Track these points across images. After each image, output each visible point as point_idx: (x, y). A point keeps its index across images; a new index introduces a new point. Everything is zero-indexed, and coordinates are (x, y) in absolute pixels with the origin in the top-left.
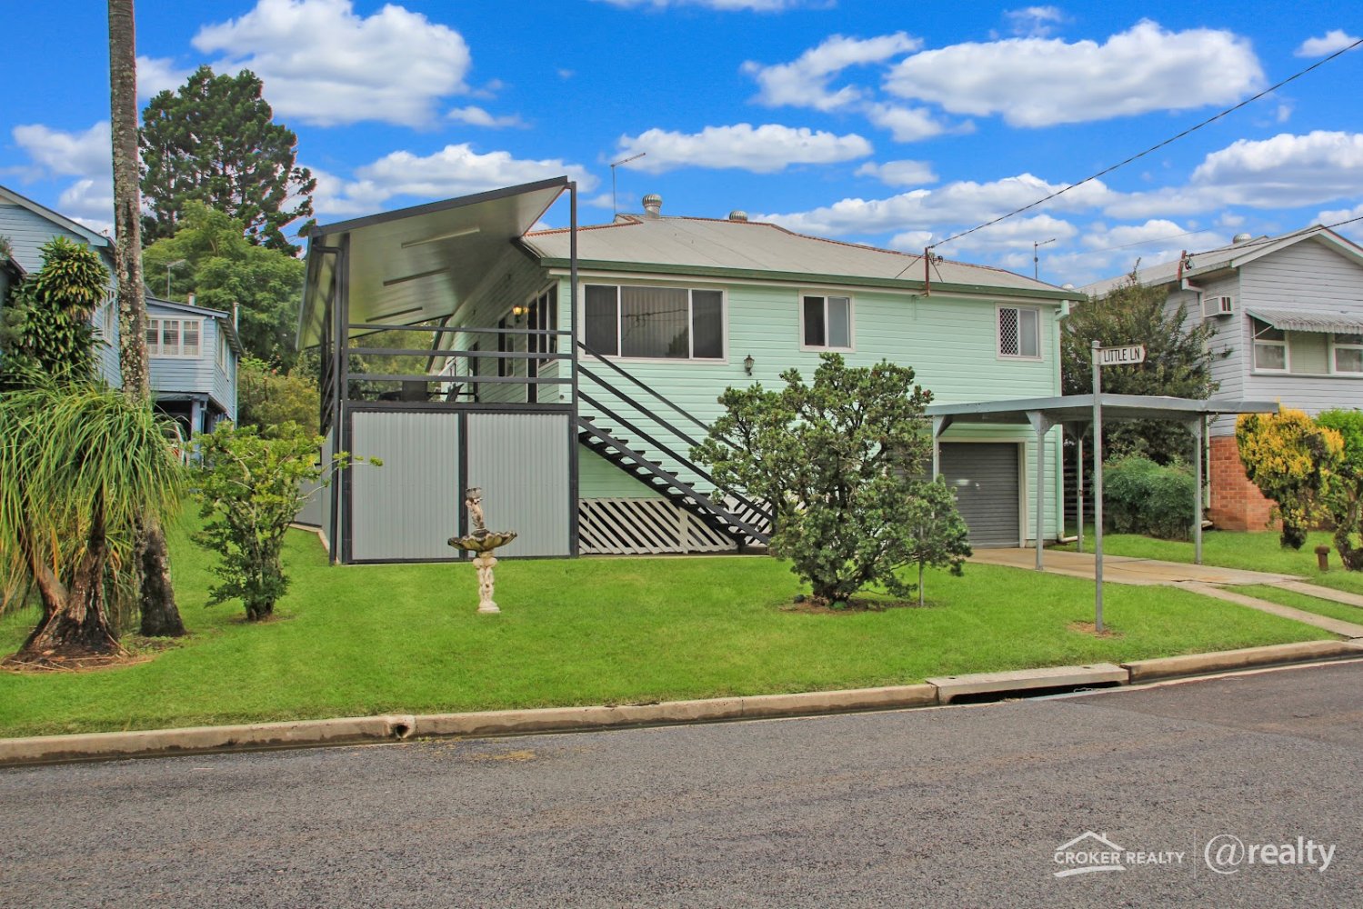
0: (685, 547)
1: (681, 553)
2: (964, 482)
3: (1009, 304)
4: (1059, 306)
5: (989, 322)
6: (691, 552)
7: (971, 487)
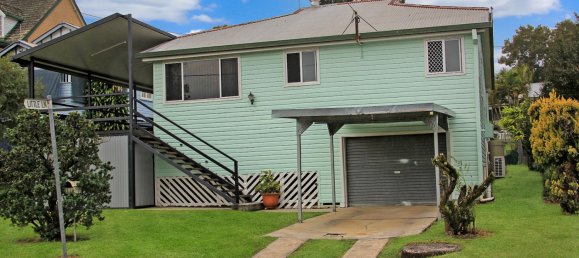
0: (220, 203)
1: (217, 206)
2: (404, 161)
3: (435, 38)
4: (471, 34)
5: (420, 53)
6: (223, 206)
7: (410, 164)
